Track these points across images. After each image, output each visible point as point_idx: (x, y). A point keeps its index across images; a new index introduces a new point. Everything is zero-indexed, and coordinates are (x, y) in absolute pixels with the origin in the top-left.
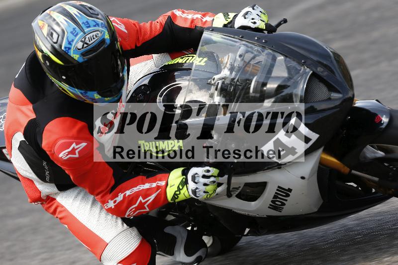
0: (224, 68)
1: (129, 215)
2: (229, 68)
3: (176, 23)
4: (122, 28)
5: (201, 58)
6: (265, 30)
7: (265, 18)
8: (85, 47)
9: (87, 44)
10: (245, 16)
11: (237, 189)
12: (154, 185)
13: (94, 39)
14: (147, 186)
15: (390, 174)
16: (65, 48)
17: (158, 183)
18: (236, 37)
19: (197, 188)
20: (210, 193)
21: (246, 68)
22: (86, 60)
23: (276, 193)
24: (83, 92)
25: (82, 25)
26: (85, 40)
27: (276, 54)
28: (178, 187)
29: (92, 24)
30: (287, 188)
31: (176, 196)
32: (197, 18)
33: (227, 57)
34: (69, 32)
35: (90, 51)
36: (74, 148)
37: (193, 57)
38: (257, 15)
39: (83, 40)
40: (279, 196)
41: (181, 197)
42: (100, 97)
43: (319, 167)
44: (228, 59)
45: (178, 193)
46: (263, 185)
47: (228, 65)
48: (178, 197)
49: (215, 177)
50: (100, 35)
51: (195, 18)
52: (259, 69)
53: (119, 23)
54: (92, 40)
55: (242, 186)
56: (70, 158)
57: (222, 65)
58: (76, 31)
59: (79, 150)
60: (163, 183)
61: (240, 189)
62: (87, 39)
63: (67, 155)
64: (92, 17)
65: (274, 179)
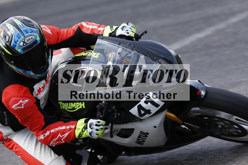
0: (109, 61)
1: (52, 144)
2: (112, 61)
3: (83, 31)
4: (49, 31)
5: (96, 53)
6: (134, 37)
7: (134, 30)
8: (25, 45)
9: (26, 43)
10: (122, 29)
11: (117, 131)
12: (68, 127)
13: (30, 40)
14: (64, 128)
15: (207, 124)
16: (13, 45)
17: (70, 126)
18: (116, 43)
19: (92, 132)
20: (100, 135)
21: (123, 61)
22: (25, 52)
23: (139, 135)
24: (24, 71)
25: (23, 32)
26: (25, 40)
27: (140, 54)
28: (82, 130)
29: (29, 31)
30: (146, 133)
31: (81, 135)
32: (95, 28)
33: (111, 54)
34: (16, 35)
35: (28, 47)
36: (21, 102)
37: (91, 52)
38: (130, 28)
39: (24, 41)
40: (141, 137)
41: (84, 136)
42: (34, 74)
43: (165, 120)
44: (112, 55)
45: (82, 133)
46: (132, 130)
47: (111, 59)
48: (82, 136)
49: (103, 125)
50: (34, 38)
51: (93, 28)
52: (130, 61)
53: (47, 28)
54: (29, 41)
55: (120, 130)
56: (19, 108)
57: (108, 58)
58: (19, 35)
59: (24, 104)
60: (73, 127)
61: (119, 131)
62: (26, 40)
63: (17, 107)
64: (30, 27)
65: (139, 127)
